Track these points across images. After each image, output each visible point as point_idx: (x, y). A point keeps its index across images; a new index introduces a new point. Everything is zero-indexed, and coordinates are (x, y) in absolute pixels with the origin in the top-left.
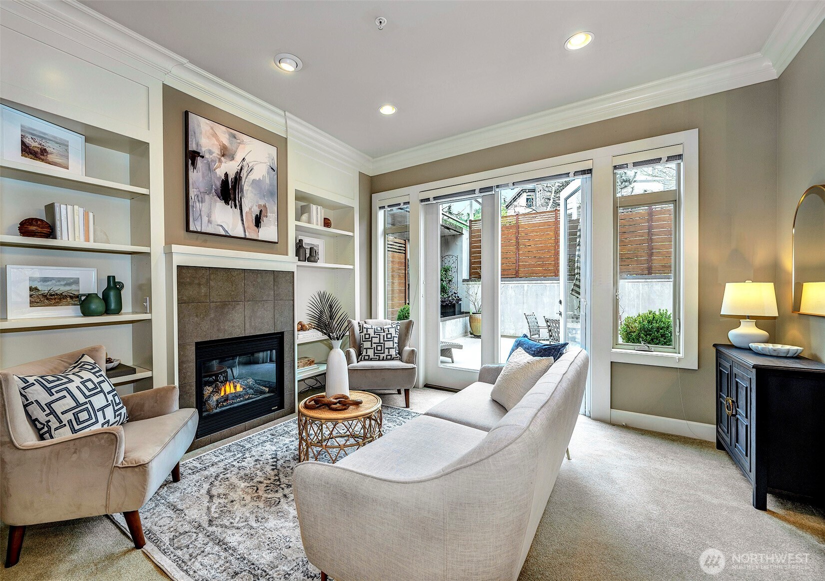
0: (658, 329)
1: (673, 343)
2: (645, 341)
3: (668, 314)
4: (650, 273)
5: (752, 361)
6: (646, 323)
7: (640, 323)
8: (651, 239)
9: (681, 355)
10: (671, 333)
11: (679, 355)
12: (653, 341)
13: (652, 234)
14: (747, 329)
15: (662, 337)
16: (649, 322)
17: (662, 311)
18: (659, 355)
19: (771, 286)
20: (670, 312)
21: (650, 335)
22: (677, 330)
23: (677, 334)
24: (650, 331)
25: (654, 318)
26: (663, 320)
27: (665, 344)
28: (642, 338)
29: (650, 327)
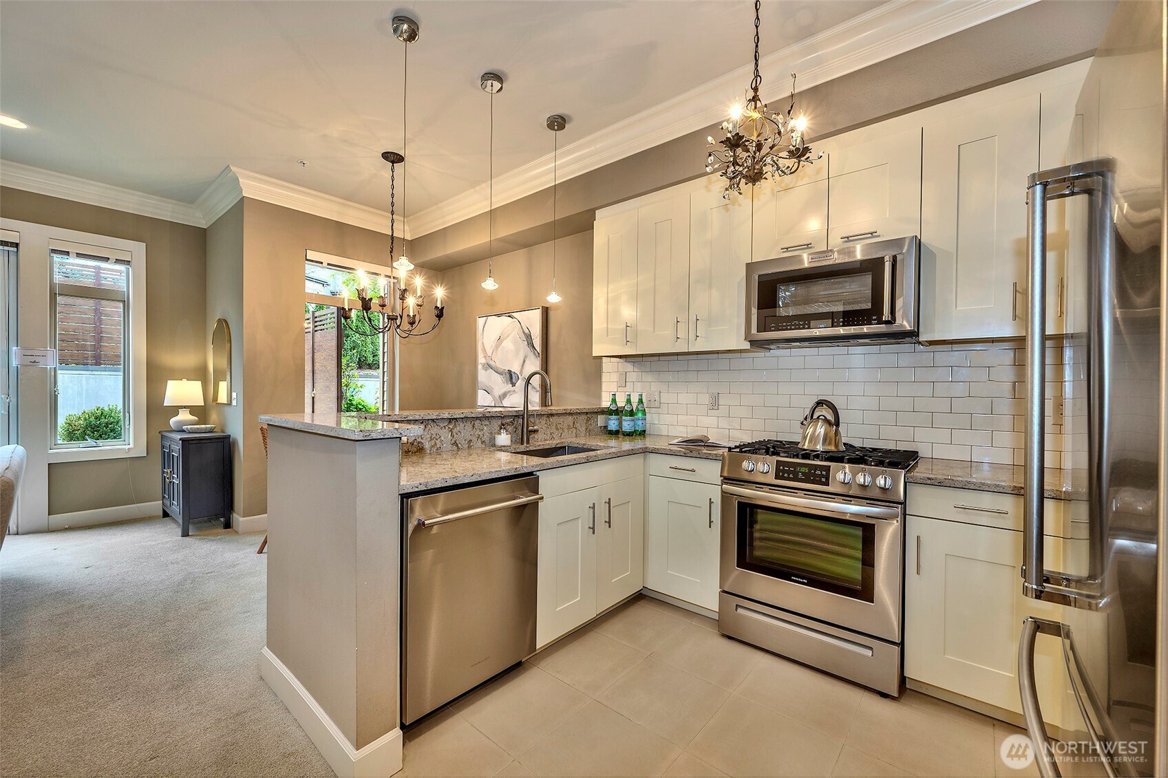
0: (107, 425)
1: (123, 436)
2: (92, 438)
3: (118, 409)
4: (98, 364)
5: (178, 436)
6: (92, 419)
7: (85, 419)
8: (99, 318)
9: (132, 446)
10: (120, 427)
11: (129, 447)
12: (101, 437)
13: (101, 313)
14: (184, 416)
15: (111, 432)
16: (96, 418)
17: (111, 407)
18: (108, 448)
19: (199, 383)
20: (120, 407)
21: (98, 431)
22: (127, 423)
23: (127, 427)
24: (98, 427)
25: (102, 413)
26: (113, 415)
27: (115, 438)
28: (89, 435)
29: (98, 423)
